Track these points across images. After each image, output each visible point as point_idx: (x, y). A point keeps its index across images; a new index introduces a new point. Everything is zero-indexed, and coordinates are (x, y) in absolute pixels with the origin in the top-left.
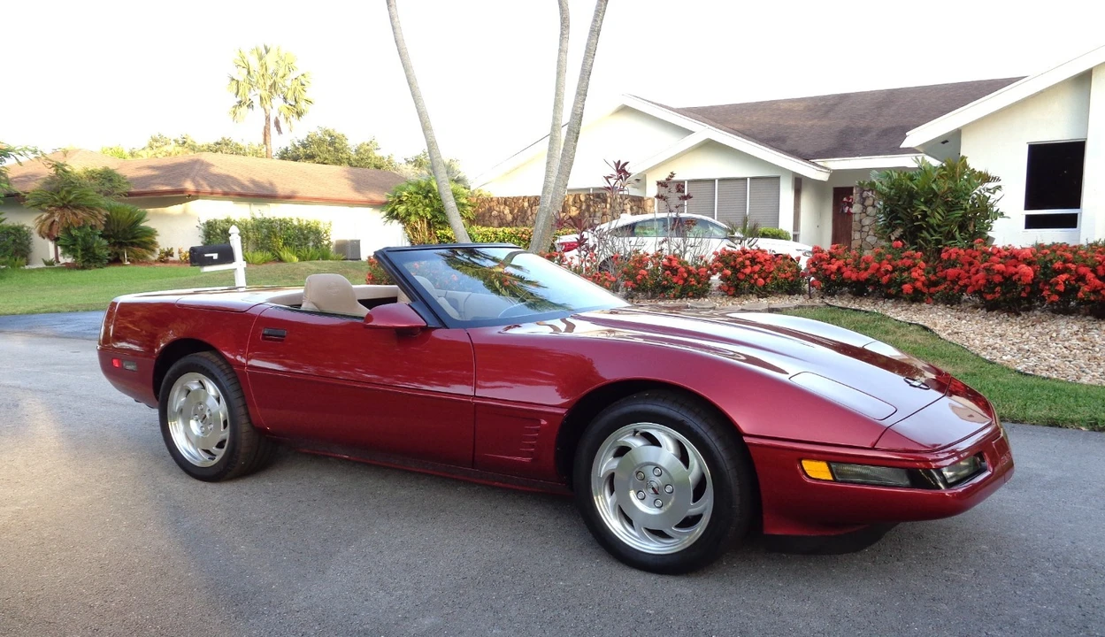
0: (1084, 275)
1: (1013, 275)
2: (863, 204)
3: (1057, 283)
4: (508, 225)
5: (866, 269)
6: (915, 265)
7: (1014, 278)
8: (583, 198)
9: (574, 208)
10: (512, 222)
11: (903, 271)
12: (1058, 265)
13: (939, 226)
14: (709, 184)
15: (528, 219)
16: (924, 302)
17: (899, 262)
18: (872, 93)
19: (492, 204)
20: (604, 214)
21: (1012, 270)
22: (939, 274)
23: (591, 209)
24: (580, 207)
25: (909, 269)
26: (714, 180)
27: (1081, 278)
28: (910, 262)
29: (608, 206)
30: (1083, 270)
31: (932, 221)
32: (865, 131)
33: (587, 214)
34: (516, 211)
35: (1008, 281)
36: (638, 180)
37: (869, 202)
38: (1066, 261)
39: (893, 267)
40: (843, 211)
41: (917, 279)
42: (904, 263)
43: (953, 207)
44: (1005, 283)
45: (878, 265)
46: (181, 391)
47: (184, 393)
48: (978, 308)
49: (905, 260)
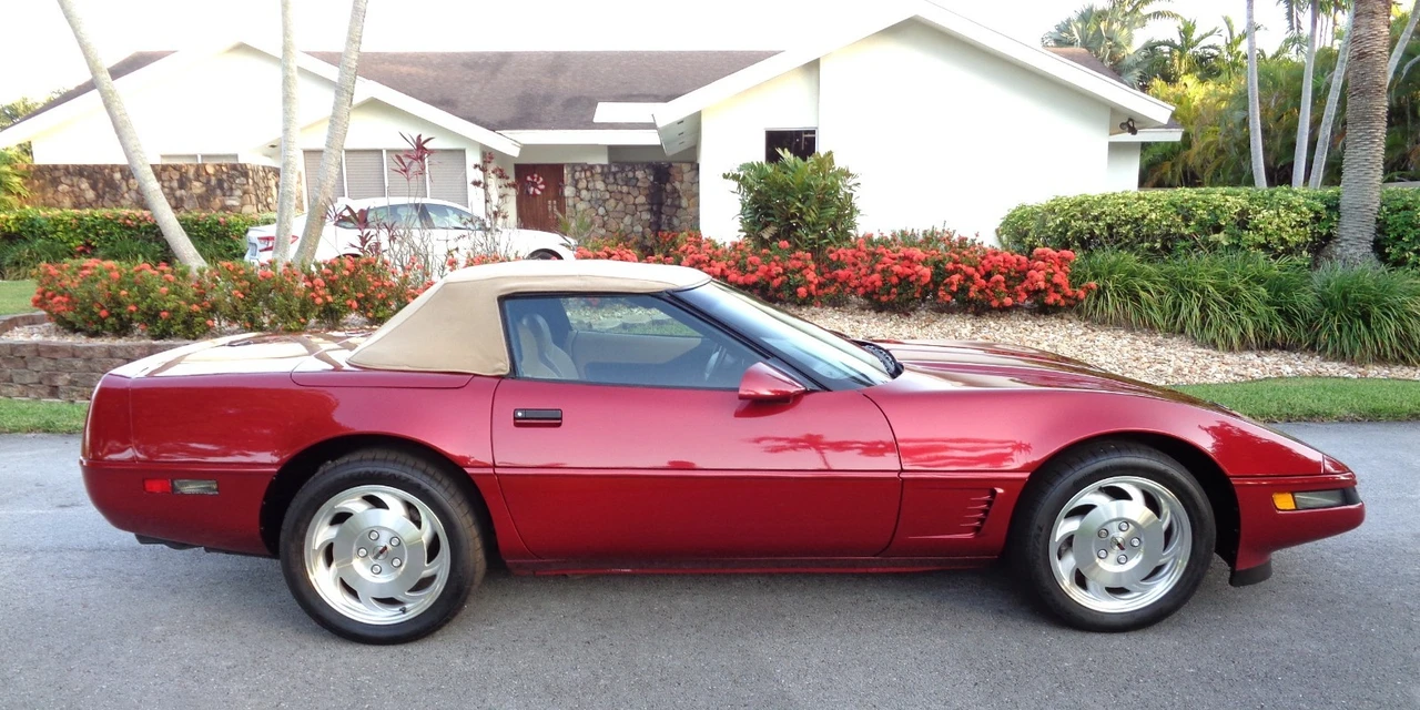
0: (972, 276)
1: (909, 276)
2: (576, 187)
3: (952, 284)
4: (90, 205)
5: (752, 272)
6: (806, 267)
7: (911, 279)
8: (211, 170)
9: (197, 184)
10: (96, 201)
11: (793, 272)
12: (950, 266)
13: (813, 224)
14: (374, 157)
15: (123, 197)
16: (812, 305)
17: (789, 264)
18: (538, 54)
19: (57, 174)
20: (245, 192)
21: (908, 271)
22: (828, 276)
23: (226, 185)
24: (209, 181)
25: (800, 269)
26: (381, 151)
27: (968, 278)
28: (800, 264)
29: (251, 181)
30: (971, 270)
31: (808, 219)
32: (548, 99)
33: (218, 192)
34: (100, 185)
35: (904, 281)
36: (273, 146)
37: (582, 184)
38: (955, 262)
39: (784, 269)
40: (528, 192)
41: (811, 282)
42: (794, 266)
43: (824, 204)
44: (900, 284)
45: (766, 268)
46: (326, 516)
47: (329, 519)
48: (864, 310)
49: (795, 262)
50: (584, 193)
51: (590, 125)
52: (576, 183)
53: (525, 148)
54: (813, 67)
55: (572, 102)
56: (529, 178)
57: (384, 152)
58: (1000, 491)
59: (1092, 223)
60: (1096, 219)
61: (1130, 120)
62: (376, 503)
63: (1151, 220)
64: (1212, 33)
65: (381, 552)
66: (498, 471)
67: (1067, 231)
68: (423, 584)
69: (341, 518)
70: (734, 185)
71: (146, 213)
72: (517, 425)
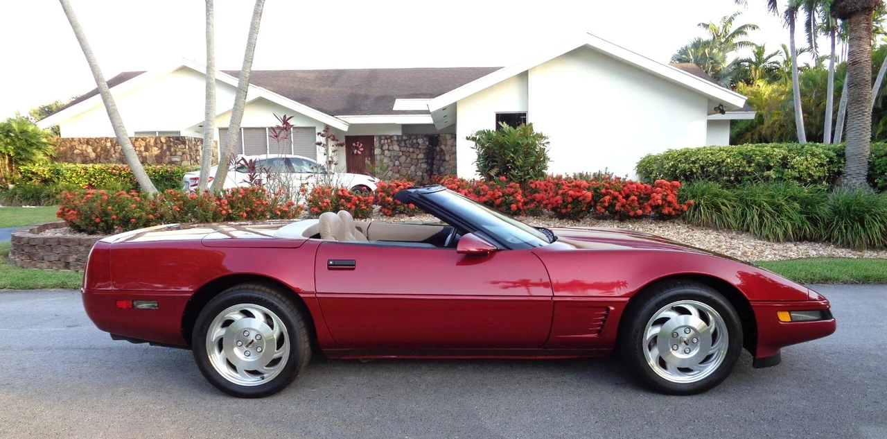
0: (617, 197)
1: (578, 197)
2: (381, 149)
3: (605, 201)
4: (92, 161)
5: (484, 195)
6: (516, 192)
7: (580, 199)
8: (163, 140)
9: (156, 149)
10: (96, 159)
11: (509, 195)
12: (603, 191)
13: (521, 167)
14: (262, 131)
15: (111, 156)
16: (520, 215)
17: (506, 190)
18: (360, 71)
19: (73, 143)
20: (183, 153)
21: (578, 194)
22: (529, 197)
23: (172, 149)
24: (162, 148)
25: (512, 194)
26: (265, 128)
27: (615, 198)
28: (512, 190)
29: (187, 147)
30: (617, 193)
31: (518, 163)
32: (366, 97)
33: (168, 153)
34: (99, 150)
35: (576, 200)
36: (201, 126)
37: (386, 147)
38: (607, 189)
39: (503, 194)
40: (353, 153)
41: (519, 201)
42: (509, 191)
43: (527, 154)
44: (573, 202)
45: (492, 192)
46: (219, 322)
47: (221, 324)
48: (552, 218)
49: (509, 189)
50: (386, 152)
51: (390, 111)
52: (381, 146)
53: (351, 126)
54: (524, 75)
55: (379, 99)
56: (354, 144)
57: (267, 129)
58: (612, 308)
59: (691, 165)
60: (694, 162)
61: (721, 105)
62: (248, 314)
63: (727, 163)
64: (775, 54)
65: (251, 343)
66: (318, 295)
67: (676, 170)
68: (275, 362)
69: (228, 323)
70: (473, 144)
71: (125, 166)
72: (329, 269)
